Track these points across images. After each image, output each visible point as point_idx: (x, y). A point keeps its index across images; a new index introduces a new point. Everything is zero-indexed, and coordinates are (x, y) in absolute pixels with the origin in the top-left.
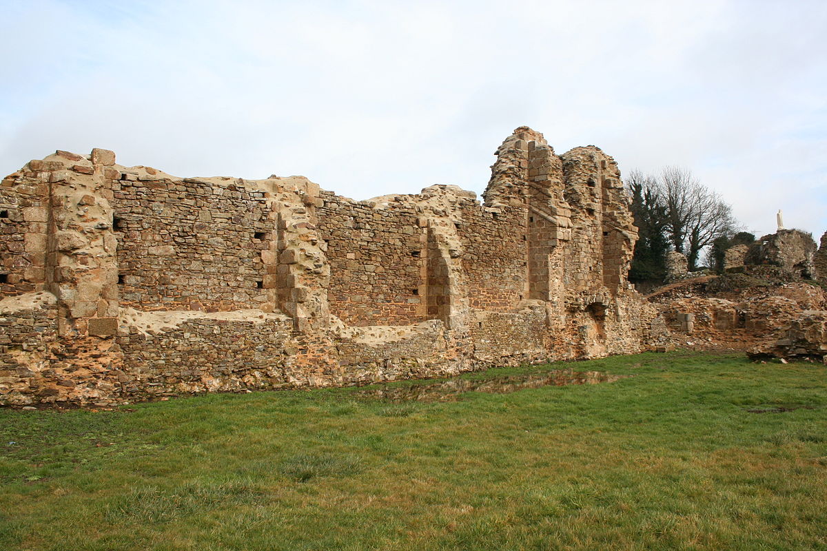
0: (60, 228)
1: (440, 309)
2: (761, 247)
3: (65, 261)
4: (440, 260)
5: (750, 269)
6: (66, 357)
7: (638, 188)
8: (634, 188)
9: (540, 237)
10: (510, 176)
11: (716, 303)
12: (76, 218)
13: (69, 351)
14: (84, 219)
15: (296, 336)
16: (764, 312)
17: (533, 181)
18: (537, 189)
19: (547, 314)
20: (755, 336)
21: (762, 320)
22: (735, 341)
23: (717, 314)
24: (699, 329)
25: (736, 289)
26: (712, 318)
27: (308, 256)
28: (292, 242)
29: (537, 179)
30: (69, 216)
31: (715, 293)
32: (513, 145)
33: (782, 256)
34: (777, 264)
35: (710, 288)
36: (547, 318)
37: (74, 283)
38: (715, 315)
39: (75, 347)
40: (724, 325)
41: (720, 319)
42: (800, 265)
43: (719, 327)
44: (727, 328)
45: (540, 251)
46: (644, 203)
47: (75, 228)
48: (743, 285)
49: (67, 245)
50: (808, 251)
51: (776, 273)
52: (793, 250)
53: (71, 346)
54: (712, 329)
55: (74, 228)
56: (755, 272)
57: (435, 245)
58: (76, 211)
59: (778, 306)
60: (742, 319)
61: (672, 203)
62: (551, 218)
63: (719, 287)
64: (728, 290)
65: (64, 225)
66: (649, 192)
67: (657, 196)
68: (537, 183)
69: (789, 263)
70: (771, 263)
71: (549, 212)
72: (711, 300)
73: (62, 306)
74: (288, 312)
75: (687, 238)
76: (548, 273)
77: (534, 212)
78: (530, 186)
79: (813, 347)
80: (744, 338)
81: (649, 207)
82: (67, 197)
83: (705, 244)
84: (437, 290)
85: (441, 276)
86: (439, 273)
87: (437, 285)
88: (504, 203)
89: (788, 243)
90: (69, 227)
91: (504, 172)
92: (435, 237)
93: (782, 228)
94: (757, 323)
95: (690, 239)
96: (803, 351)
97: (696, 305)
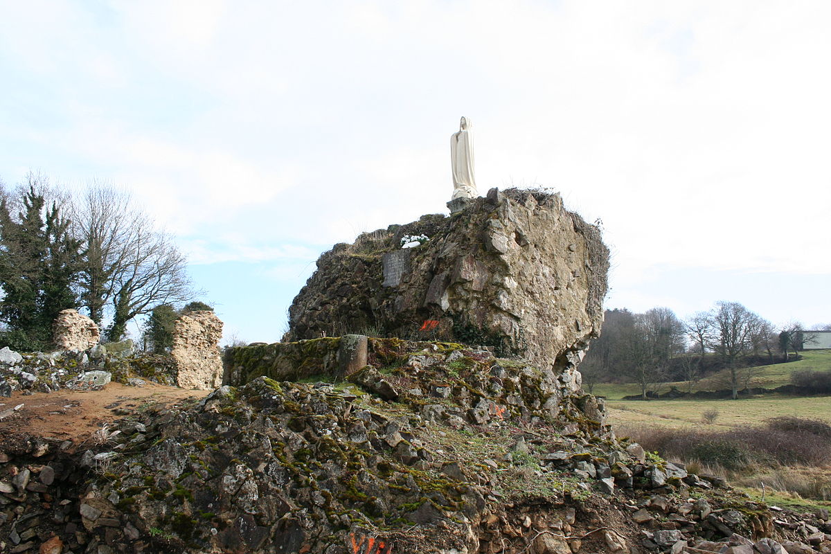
7: (38, 202)
8: (30, 202)
34: (497, 341)
35: (126, 507)
46: (44, 229)
61: (93, 238)
66: (55, 211)
67: (69, 221)
75: (110, 300)
81: (52, 237)
83: (138, 311)
95: (114, 300)
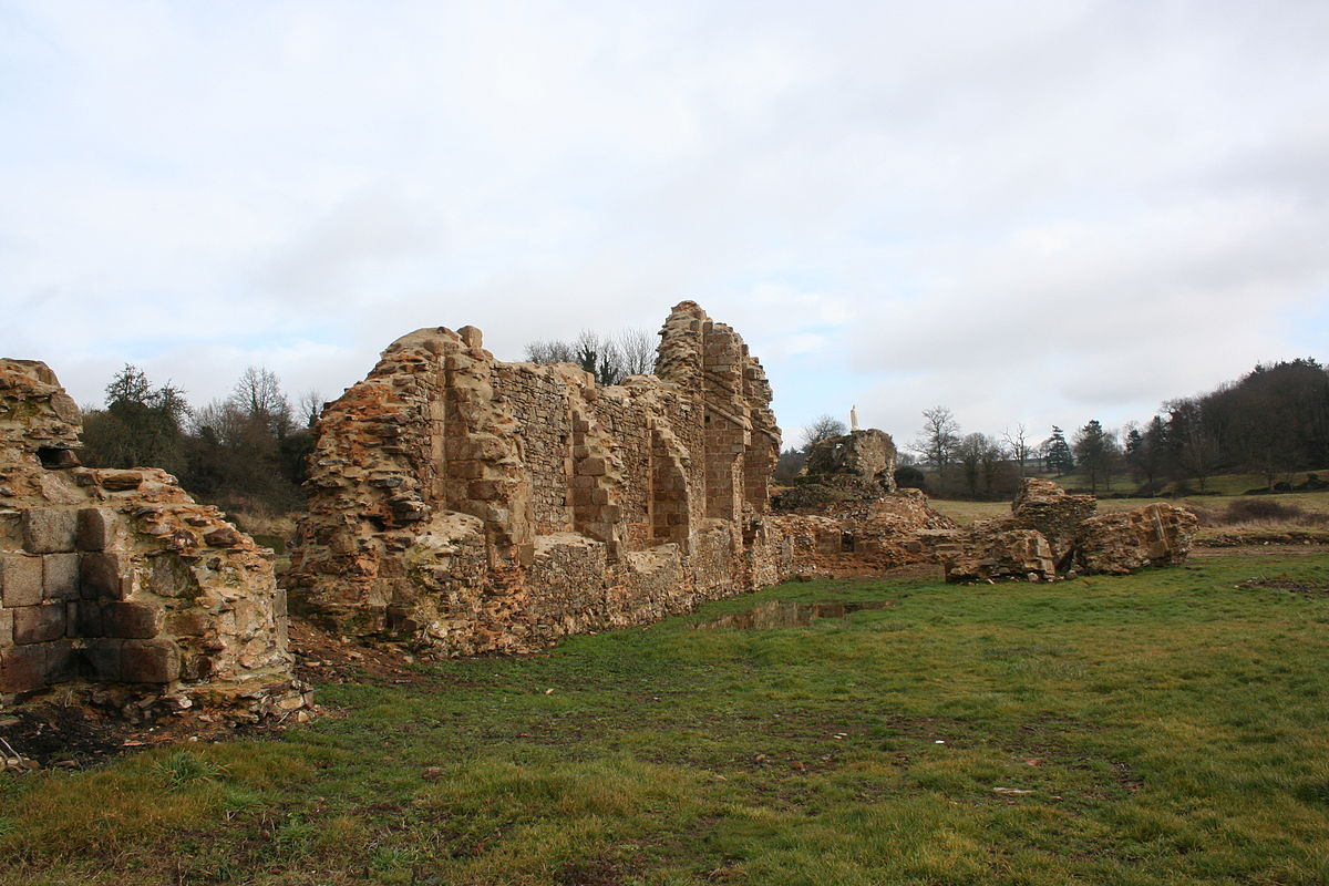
0: (473, 430)
1: (673, 530)
2: (834, 452)
3: (489, 474)
4: (673, 470)
5: (828, 479)
6: (495, 594)
9: (721, 441)
10: (690, 365)
11: (818, 522)
12: (493, 418)
13: (498, 587)
14: (502, 419)
15: (612, 563)
16: (873, 533)
17: (710, 371)
18: (715, 382)
19: (732, 536)
20: (866, 561)
21: (873, 541)
22: (844, 567)
23: (820, 535)
24: (799, 554)
25: (820, 505)
26: (814, 541)
27: (614, 466)
28: (595, 449)
29: (715, 369)
30: (484, 415)
31: (793, 509)
32: (687, 326)
33: (862, 464)
34: (857, 473)
36: (732, 541)
37: (504, 501)
38: (818, 536)
39: (505, 581)
40: (829, 548)
41: (823, 541)
42: (880, 475)
43: (822, 552)
44: (832, 552)
45: (721, 458)
47: (492, 430)
48: (828, 500)
49: (493, 453)
50: (889, 457)
51: (859, 484)
52: (874, 456)
53: (502, 579)
54: (815, 555)
55: (490, 431)
56: (835, 483)
57: (665, 451)
58: (491, 410)
59: (892, 525)
60: (849, 542)
62: (736, 419)
63: (798, 501)
64: (810, 505)
65: (479, 427)
68: (715, 374)
69: (870, 471)
70: (849, 471)
71: (732, 411)
72: (811, 517)
73: (494, 530)
74: (596, 534)
76: (731, 485)
77: (711, 410)
78: (705, 377)
79: (1018, 566)
80: (853, 564)
82: (473, 390)
84: (668, 507)
85: (674, 490)
86: (670, 486)
87: (668, 500)
88: (687, 398)
89: (869, 447)
90: (484, 429)
91: (684, 360)
92: (663, 442)
93: (857, 428)
94: (868, 545)
96: (1007, 570)
97: (796, 524)
